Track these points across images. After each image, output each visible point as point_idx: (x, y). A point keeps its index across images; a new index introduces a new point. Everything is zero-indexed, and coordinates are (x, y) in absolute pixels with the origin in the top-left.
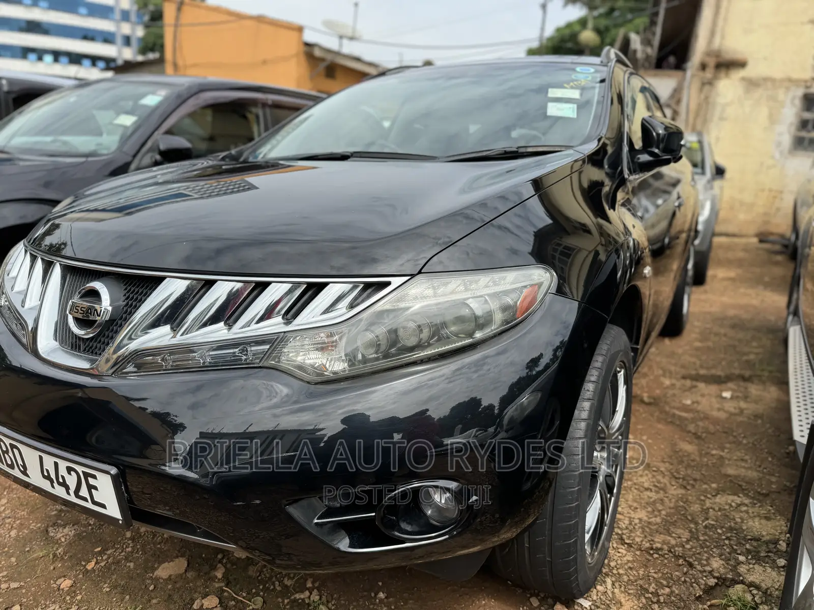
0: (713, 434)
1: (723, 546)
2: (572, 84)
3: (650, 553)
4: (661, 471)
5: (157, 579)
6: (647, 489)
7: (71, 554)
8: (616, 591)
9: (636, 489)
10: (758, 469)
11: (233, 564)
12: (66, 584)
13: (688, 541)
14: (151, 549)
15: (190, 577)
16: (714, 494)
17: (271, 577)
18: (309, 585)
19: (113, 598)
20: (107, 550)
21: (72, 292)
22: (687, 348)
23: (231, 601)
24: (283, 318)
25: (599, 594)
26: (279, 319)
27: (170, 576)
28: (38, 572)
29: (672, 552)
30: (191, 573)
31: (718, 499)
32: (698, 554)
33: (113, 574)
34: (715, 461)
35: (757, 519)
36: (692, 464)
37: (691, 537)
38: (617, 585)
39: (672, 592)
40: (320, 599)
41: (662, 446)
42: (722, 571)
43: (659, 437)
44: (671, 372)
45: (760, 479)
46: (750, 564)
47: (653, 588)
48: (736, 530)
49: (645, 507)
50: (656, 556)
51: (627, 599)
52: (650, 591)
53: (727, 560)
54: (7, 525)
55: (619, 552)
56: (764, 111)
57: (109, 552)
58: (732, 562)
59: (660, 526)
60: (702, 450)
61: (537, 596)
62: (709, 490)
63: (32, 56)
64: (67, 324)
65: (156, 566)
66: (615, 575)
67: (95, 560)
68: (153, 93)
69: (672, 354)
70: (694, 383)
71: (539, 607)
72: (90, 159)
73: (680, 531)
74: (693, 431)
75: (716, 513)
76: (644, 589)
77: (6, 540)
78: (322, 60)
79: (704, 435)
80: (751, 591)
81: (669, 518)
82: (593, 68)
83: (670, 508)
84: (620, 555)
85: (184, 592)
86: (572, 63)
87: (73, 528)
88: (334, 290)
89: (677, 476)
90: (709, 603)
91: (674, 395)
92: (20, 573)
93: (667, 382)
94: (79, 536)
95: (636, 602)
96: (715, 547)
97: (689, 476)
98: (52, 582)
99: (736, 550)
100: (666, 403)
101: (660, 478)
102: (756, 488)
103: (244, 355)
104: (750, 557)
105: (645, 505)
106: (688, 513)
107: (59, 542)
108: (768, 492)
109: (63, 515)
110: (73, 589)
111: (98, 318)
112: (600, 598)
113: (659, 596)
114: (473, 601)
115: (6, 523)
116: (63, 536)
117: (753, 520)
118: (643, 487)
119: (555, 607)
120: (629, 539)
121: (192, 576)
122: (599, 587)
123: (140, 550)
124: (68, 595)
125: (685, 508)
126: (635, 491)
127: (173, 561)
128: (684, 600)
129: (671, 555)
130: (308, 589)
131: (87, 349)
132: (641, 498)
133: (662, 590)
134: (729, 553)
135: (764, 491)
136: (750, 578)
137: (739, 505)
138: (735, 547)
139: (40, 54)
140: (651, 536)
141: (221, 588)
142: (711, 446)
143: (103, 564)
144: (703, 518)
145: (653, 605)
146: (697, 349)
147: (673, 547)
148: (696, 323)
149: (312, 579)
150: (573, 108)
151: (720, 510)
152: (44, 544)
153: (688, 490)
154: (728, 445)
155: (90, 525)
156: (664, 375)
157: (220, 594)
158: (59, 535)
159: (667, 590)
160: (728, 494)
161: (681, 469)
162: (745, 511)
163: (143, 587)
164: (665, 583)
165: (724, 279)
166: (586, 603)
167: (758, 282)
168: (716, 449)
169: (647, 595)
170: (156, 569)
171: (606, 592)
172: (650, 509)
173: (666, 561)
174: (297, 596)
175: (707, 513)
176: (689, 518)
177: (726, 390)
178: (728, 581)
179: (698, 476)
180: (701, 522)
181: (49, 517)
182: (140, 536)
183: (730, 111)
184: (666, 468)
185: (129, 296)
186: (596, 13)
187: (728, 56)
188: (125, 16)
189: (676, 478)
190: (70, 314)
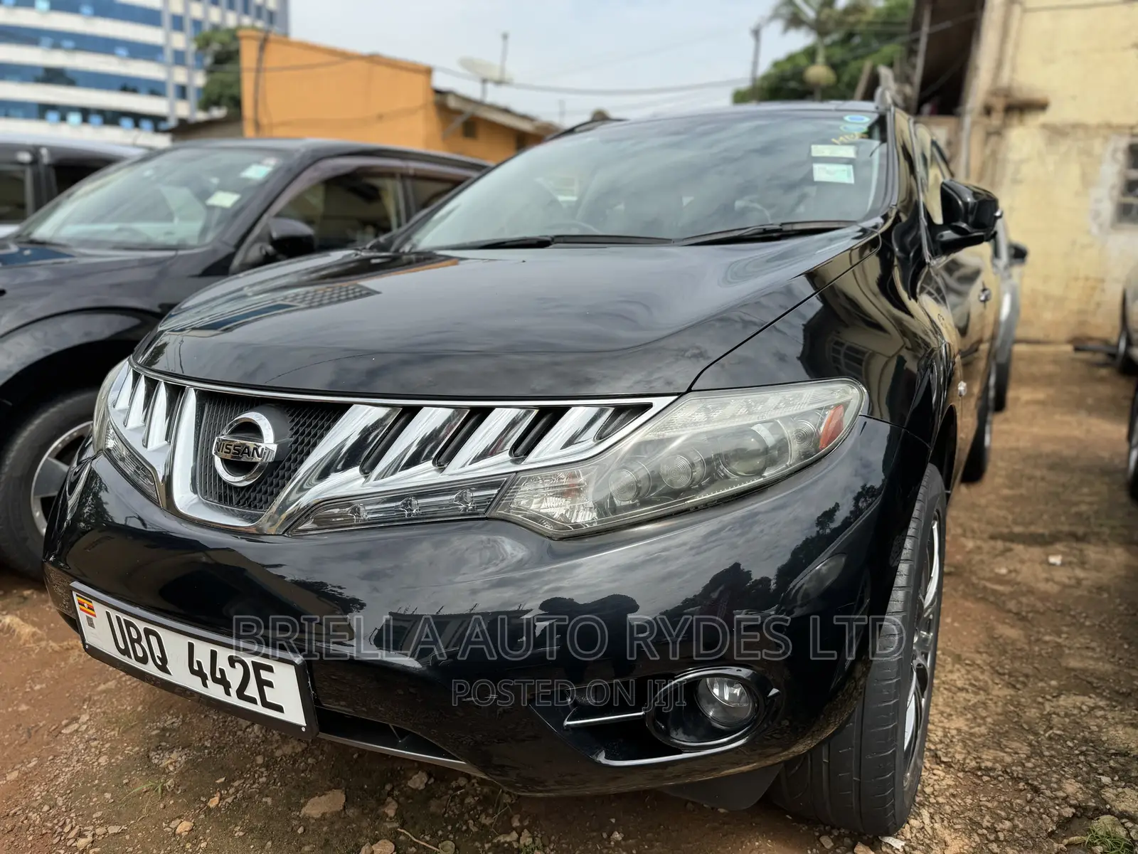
0: (1043, 614)
1: (1078, 763)
2: (841, 138)
3: (977, 775)
4: (978, 665)
5: (306, 819)
6: (961, 689)
7: (185, 787)
8: (936, 826)
9: (945, 689)
10: (1112, 660)
11: (408, 798)
12: (184, 827)
13: (1028, 758)
14: (293, 779)
15: (351, 815)
16: (1055, 694)
17: (462, 814)
18: (516, 823)
19: (249, 845)
20: (234, 781)
21: (216, 426)
22: (992, 497)
23: (411, 847)
25: (915, 831)
26: (505, 456)
27: (324, 814)
28: (145, 810)
29: (1007, 773)
30: (352, 811)
31: (1063, 701)
32: (1044, 774)
33: (244, 813)
34: (1050, 650)
35: (1120, 727)
36: (1020, 654)
37: (1032, 753)
38: (937, 818)
39: (1015, 827)
40: (534, 842)
41: (974, 631)
42: (1080, 797)
43: (969, 619)
44: (973, 531)
45: (1116, 673)
46: (1118, 787)
47: (988, 821)
48: (1092, 742)
49: (961, 712)
50: (986, 778)
51: (953, 836)
52: (984, 826)
53: (1086, 782)
54: (93, 750)
55: (934, 774)
56: (1074, 171)
57: (236, 784)
58: (1093, 785)
59: (987, 739)
60: (1031, 636)
61: (829, 834)
62: (1047, 689)
63: (53, 116)
64: (212, 467)
65: (302, 801)
66: (933, 804)
67: (219, 795)
68: (259, 163)
69: (973, 506)
70: (1008, 544)
71: (834, 848)
72: (181, 253)
73: (1015, 745)
74: (1015, 610)
75: (1062, 720)
76: (975, 823)
77: (94, 770)
78: (458, 112)
79: (1030, 615)
80: (1123, 824)
81: (997, 728)
82: (866, 116)
83: (998, 714)
84: (936, 778)
85: (345, 835)
86: (837, 110)
87: (183, 753)
88: (577, 416)
89: (1001, 671)
90: (1066, 841)
91: (982, 562)
92: (119, 814)
93: (970, 544)
94: (192, 763)
95: (966, 841)
96: (1067, 765)
97: (1016, 670)
98: (164, 824)
99: (1096, 769)
100: (971, 572)
101: (977, 673)
102: (1112, 685)
103: (463, 503)
104: (1116, 778)
105: (963, 710)
106: (1022, 721)
107: (167, 771)
108: (1129, 691)
109: (167, 735)
110: (193, 833)
111: (257, 459)
112: (916, 836)
113: (997, 832)
114: (742, 842)
115: (92, 747)
116: (171, 763)
117: (1115, 728)
118: (956, 687)
119: (856, 850)
120: (946, 756)
121: (353, 814)
122: (912, 822)
123: (277, 780)
124: (188, 841)
125: (1018, 715)
126: (945, 692)
127: (325, 794)
128: (1032, 838)
129: (1007, 777)
130: (515, 829)
131: (242, 502)
132: (955, 702)
133: (1000, 824)
134: (1088, 773)
135: (1124, 690)
136: (1121, 807)
137: (1092, 709)
138: (1094, 765)
139: (63, 112)
140: (977, 751)
141: (395, 829)
142: (1042, 630)
143: (229, 800)
144: (1045, 727)
145: (990, 844)
146: (1006, 499)
147: (1009, 765)
148: (1000, 464)
149: (519, 816)
150: (848, 171)
151: (1066, 715)
152: (147, 774)
153: (1019, 689)
154: (1065, 629)
155: (206, 747)
156: (964, 535)
157: (394, 837)
158: (165, 763)
159: (1008, 824)
160: (1075, 694)
161: (1006, 661)
162: (1101, 717)
163: (289, 829)
164: (1003, 814)
165: (1028, 403)
166: (897, 844)
167: (1078, 405)
168: (1050, 635)
169: (980, 831)
170: (304, 805)
171: (923, 828)
172: (969, 716)
173: (1001, 785)
174: (502, 839)
175: (1049, 721)
176: (1025, 726)
177: (1055, 554)
178: (1090, 810)
179: (1029, 670)
180: (1042, 733)
181: (150, 738)
182: (276, 762)
183: (1026, 170)
184: (984, 661)
185: (298, 430)
186: (828, 40)
187: (1022, 95)
188: (179, 58)
189: (1000, 674)
190: (216, 453)
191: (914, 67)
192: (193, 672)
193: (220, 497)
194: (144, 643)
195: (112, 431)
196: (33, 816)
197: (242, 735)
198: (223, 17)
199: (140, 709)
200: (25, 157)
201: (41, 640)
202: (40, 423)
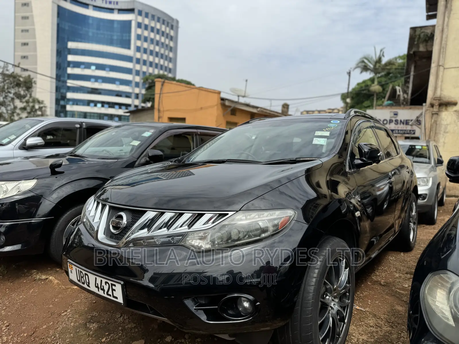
2: (327, 129)
4: (381, 318)
6: (371, 326)
7: (96, 335)
14: (130, 335)
20: (111, 334)
21: (112, 216)
24: (188, 227)
26: (187, 227)
28: (82, 340)
36: (400, 316)
41: (386, 307)
43: (385, 302)
44: (400, 270)
49: (367, 334)
54: (70, 321)
57: (111, 335)
63: (92, 104)
64: (109, 228)
65: (131, 342)
67: (105, 338)
68: (148, 131)
72: (119, 160)
77: (69, 327)
78: (229, 107)
81: (378, 340)
82: (339, 121)
83: (380, 335)
87: (97, 324)
88: (207, 216)
91: (399, 282)
92: (74, 341)
93: (397, 275)
94: (99, 328)
97: (396, 322)
100: (393, 285)
101: (380, 321)
103: (173, 240)
107: (91, 329)
109: (93, 318)
111: (121, 226)
116: (93, 327)
123: (124, 335)
125: (389, 336)
127: (139, 341)
131: (116, 238)
132: (366, 330)
139: (95, 103)
143: (108, 340)
150: (325, 141)
152: (85, 330)
153: (393, 328)
155: (104, 323)
156: (396, 272)
158: (91, 326)
161: (392, 318)
172: (369, 335)
181: (88, 318)
182: (125, 330)
183: (449, 128)
184: (384, 317)
185: (133, 218)
186: (379, 75)
187: (446, 99)
188: (137, 85)
189: (389, 322)
190: (111, 224)
191: (408, 87)
192: (96, 287)
193: (110, 236)
194: (84, 278)
195: (86, 217)
196: (49, 339)
197: (117, 320)
198: (154, 71)
199: (86, 309)
200: (78, 126)
201: (60, 285)
202: (69, 213)
